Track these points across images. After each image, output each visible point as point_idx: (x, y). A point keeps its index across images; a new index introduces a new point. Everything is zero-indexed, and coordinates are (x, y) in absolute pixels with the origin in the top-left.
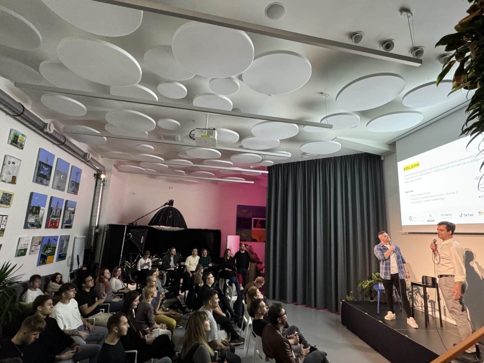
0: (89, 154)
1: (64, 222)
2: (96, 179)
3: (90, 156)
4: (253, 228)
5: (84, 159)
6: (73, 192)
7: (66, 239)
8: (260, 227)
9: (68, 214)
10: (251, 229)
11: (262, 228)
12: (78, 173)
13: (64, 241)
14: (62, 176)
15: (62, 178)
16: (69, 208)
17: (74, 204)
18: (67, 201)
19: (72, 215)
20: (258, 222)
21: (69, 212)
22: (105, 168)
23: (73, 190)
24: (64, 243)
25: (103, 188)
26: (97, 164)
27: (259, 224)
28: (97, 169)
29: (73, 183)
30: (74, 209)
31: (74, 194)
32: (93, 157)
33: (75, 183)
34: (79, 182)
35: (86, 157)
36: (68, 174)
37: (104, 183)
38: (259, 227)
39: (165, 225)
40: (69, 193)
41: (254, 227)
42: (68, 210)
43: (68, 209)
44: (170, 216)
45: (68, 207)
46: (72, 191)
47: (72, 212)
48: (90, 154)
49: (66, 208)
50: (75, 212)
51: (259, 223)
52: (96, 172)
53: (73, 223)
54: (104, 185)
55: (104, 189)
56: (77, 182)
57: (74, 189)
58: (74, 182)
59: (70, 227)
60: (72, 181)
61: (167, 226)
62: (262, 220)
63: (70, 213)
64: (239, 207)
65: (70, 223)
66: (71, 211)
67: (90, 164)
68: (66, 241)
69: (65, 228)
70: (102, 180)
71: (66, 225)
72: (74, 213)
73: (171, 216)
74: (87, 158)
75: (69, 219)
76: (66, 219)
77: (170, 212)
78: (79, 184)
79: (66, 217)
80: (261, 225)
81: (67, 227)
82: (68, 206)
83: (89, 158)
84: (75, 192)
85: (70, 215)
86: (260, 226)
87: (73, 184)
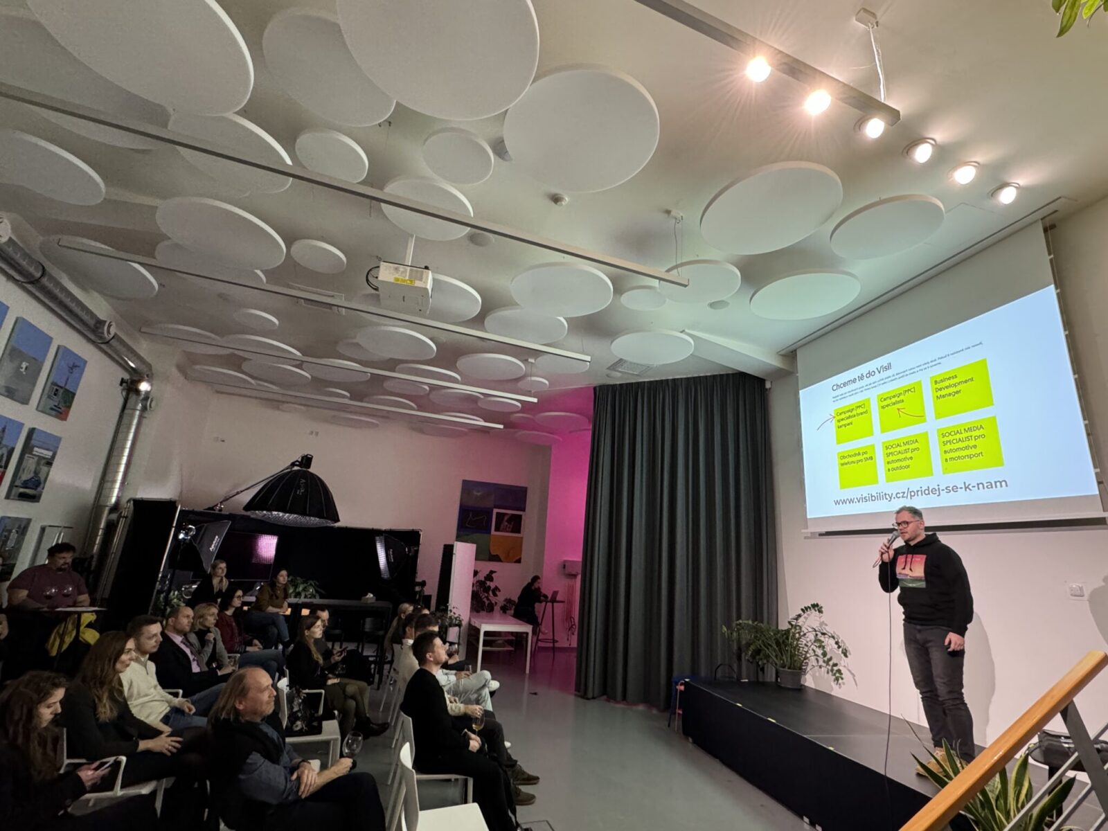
0: (110, 323)
1: (18, 483)
2: (124, 393)
3: (113, 330)
4: (493, 532)
5: (96, 336)
6: (54, 413)
7: (19, 527)
8: (510, 530)
9: (30, 463)
10: (490, 533)
11: (512, 531)
12: (75, 366)
13: (10, 531)
14: (24, 365)
15: (23, 370)
16: (36, 449)
17: (53, 443)
18: (32, 431)
19: (44, 469)
20: (506, 518)
21: (36, 458)
22: (153, 369)
23: (55, 406)
24: (11, 537)
25: (141, 417)
26: (130, 355)
27: (506, 523)
28: (132, 367)
29: (55, 388)
30: (50, 454)
31: (56, 417)
32: (118, 333)
33: (61, 391)
34: (76, 390)
35: (100, 331)
36: (42, 363)
37: (146, 404)
38: (507, 529)
39: (285, 511)
40: (43, 412)
41: (497, 529)
42: (34, 453)
43: (32, 450)
44: (298, 491)
45: (34, 446)
46: (52, 409)
47: (43, 461)
48: (113, 323)
49: (27, 448)
50: (55, 463)
51: (507, 521)
52: (127, 377)
53: (43, 488)
54: (144, 409)
55: (145, 417)
56: (67, 387)
57: (56, 404)
58: (61, 387)
59: (34, 498)
60: (54, 384)
61: (291, 512)
62: (513, 515)
63: (38, 463)
64: (467, 486)
65: (34, 487)
66: (40, 458)
67: (109, 351)
68: (17, 532)
69: (19, 500)
70: (142, 396)
71: (22, 490)
72: (49, 463)
73: (302, 491)
74: (103, 333)
75: (33, 478)
76: (25, 476)
77: (300, 481)
78: (74, 395)
79: (24, 470)
80: (511, 526)
81: (23, 497)
82: (33, 442)
83: (109, 332)
84: (61, 413)
85: (36, 469)
86: (509, 528)
87: (57, 390)
